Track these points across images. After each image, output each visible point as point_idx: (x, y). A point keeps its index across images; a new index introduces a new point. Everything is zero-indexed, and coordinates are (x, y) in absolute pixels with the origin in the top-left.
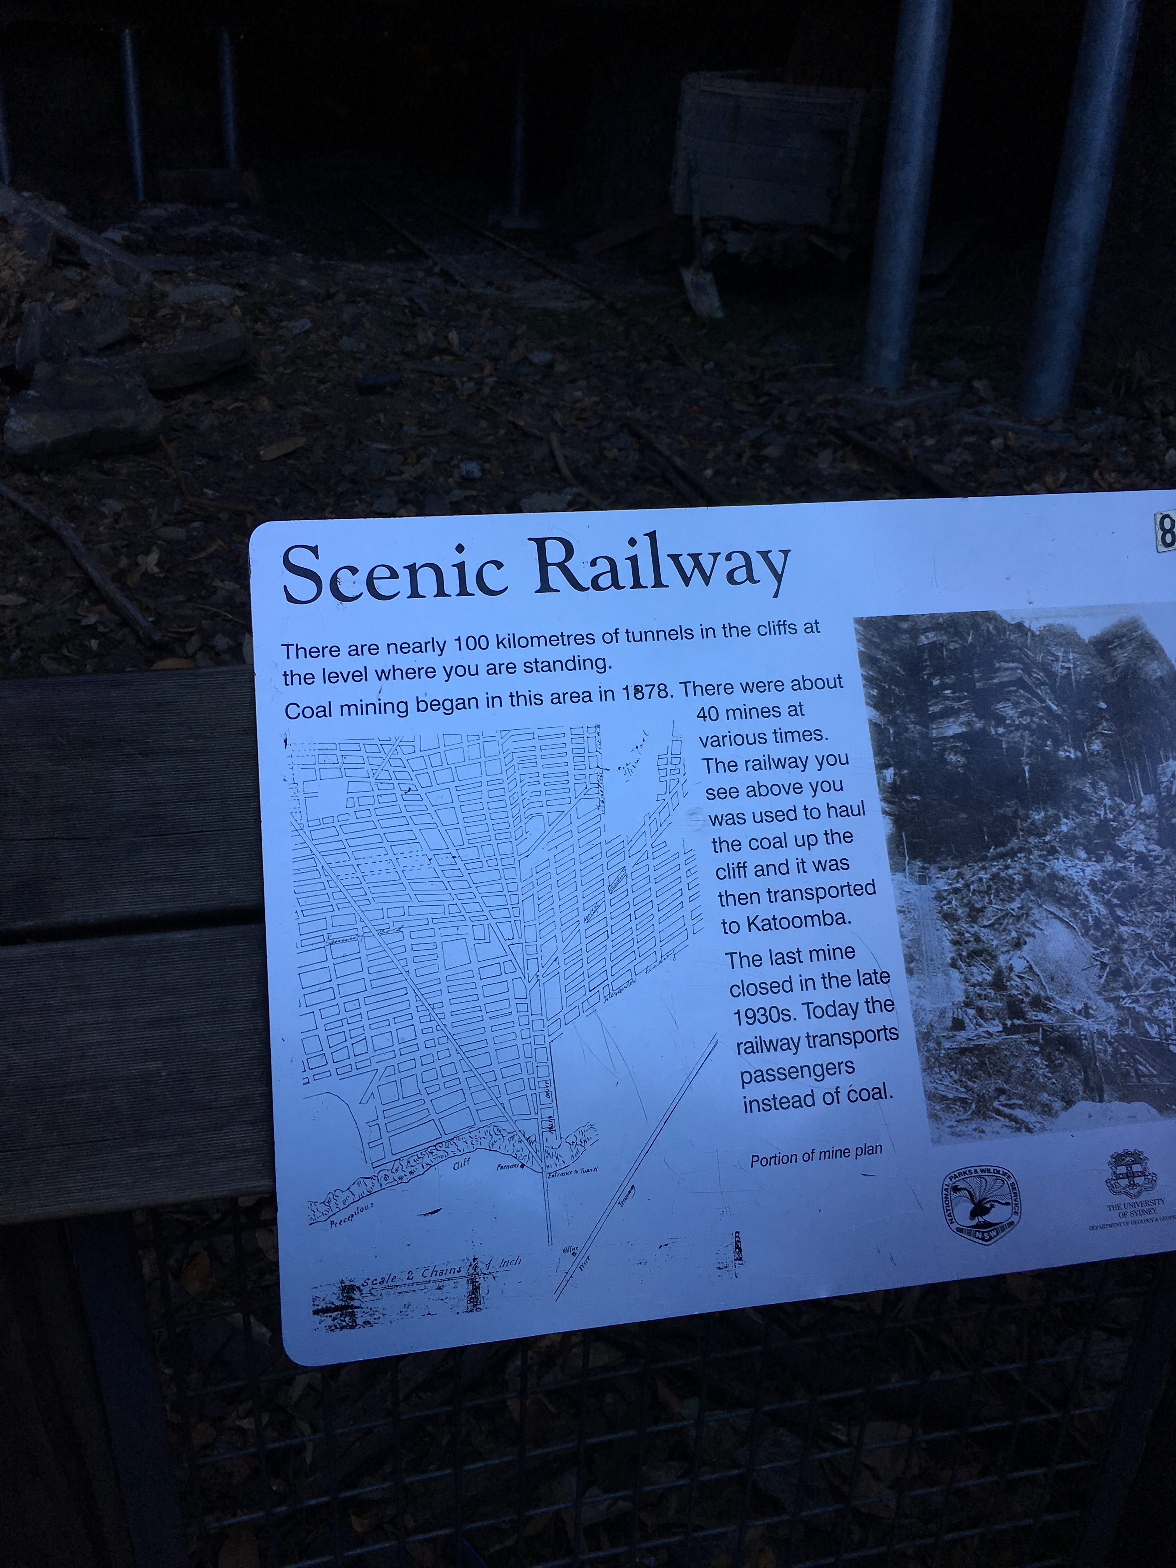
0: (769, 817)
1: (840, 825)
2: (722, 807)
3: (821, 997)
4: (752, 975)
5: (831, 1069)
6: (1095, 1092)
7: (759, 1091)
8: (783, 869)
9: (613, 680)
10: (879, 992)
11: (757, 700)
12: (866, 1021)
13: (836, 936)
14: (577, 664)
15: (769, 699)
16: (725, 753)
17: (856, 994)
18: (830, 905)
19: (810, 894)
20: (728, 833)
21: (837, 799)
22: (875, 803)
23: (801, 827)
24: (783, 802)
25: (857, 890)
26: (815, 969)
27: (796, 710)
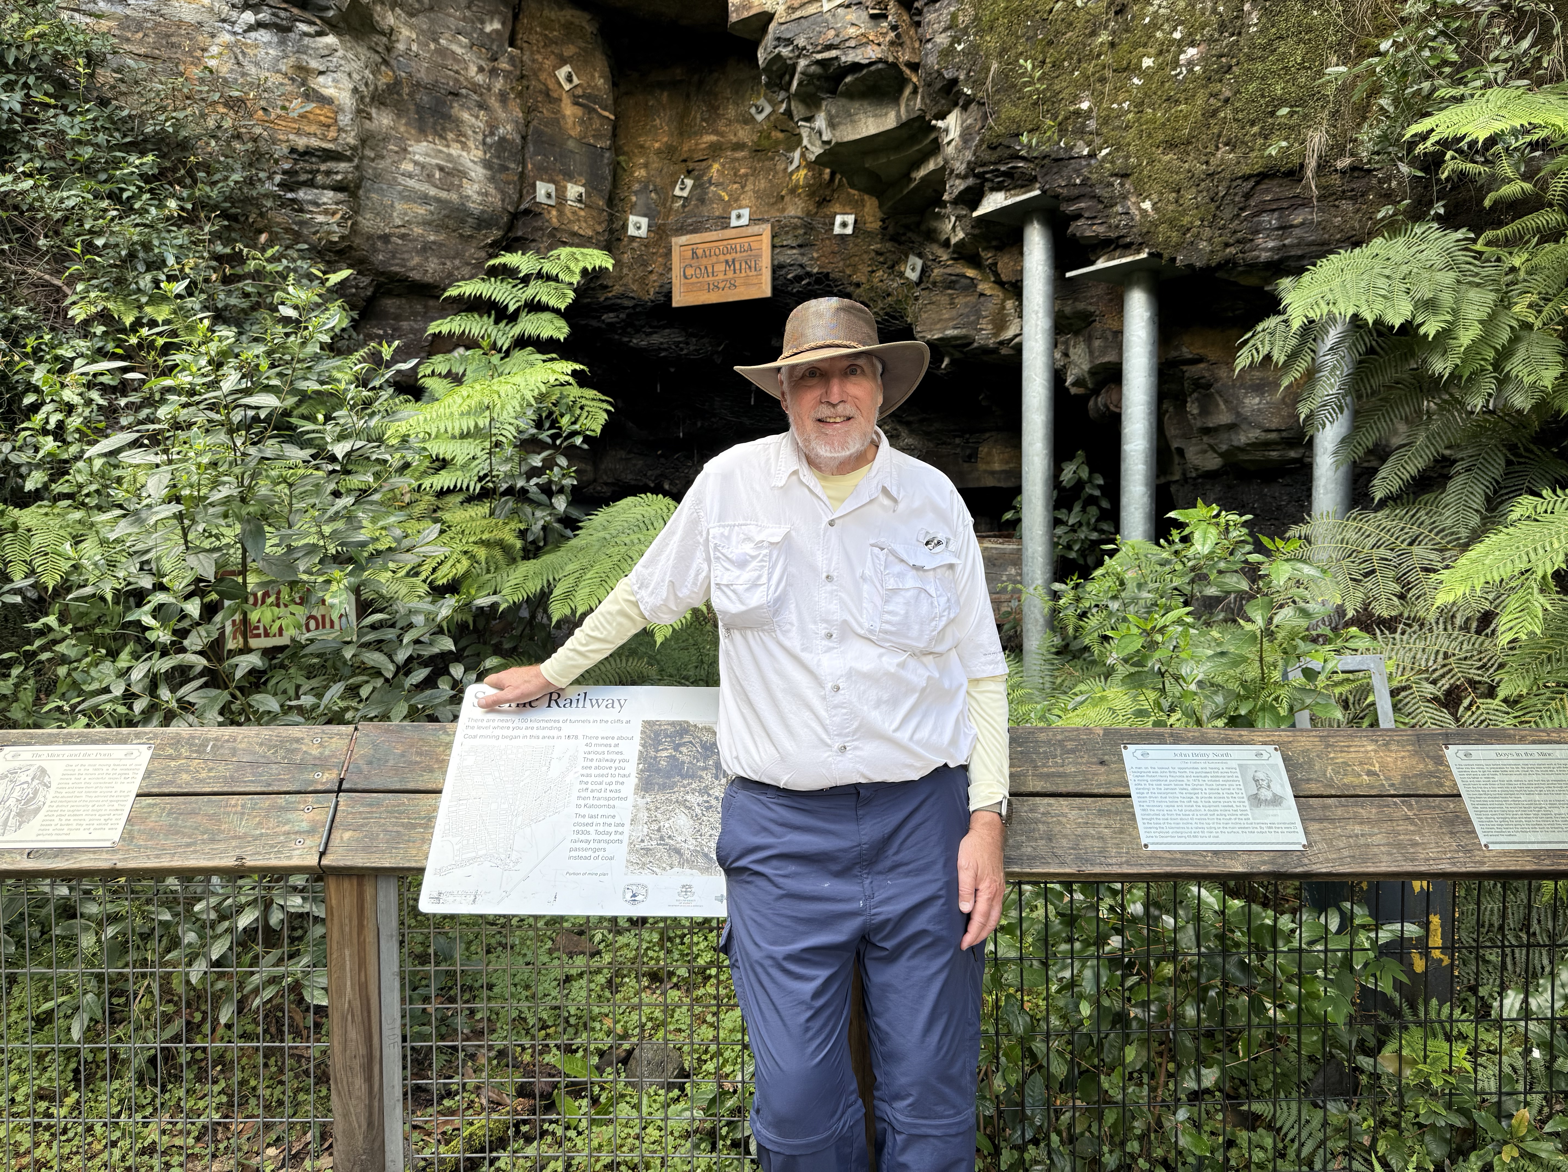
0: (599, 775)
1: (621, 780)
2: (585, 772)
3: (601, 829)
4: (581, 820)
5: (598, 850)
6: (681, 866)
7: (573, 854)
8: (600, 791)
9: (562, 734)
10: (620, 829)
11: (605, 742)
12: (614, 837)
13: (611, 812)
14: (551, 728)
15: (610, 741)
16: (590, 756)
17: (612, 829)
18: (611, 803)
19: (608, 799)
20: (585, 779)
21: (622, 772)
22: (634, 774)
23: (609, 779)
24: (605, 772)
25: (620, 799)
26: (600, 820)
27: (617, 745)
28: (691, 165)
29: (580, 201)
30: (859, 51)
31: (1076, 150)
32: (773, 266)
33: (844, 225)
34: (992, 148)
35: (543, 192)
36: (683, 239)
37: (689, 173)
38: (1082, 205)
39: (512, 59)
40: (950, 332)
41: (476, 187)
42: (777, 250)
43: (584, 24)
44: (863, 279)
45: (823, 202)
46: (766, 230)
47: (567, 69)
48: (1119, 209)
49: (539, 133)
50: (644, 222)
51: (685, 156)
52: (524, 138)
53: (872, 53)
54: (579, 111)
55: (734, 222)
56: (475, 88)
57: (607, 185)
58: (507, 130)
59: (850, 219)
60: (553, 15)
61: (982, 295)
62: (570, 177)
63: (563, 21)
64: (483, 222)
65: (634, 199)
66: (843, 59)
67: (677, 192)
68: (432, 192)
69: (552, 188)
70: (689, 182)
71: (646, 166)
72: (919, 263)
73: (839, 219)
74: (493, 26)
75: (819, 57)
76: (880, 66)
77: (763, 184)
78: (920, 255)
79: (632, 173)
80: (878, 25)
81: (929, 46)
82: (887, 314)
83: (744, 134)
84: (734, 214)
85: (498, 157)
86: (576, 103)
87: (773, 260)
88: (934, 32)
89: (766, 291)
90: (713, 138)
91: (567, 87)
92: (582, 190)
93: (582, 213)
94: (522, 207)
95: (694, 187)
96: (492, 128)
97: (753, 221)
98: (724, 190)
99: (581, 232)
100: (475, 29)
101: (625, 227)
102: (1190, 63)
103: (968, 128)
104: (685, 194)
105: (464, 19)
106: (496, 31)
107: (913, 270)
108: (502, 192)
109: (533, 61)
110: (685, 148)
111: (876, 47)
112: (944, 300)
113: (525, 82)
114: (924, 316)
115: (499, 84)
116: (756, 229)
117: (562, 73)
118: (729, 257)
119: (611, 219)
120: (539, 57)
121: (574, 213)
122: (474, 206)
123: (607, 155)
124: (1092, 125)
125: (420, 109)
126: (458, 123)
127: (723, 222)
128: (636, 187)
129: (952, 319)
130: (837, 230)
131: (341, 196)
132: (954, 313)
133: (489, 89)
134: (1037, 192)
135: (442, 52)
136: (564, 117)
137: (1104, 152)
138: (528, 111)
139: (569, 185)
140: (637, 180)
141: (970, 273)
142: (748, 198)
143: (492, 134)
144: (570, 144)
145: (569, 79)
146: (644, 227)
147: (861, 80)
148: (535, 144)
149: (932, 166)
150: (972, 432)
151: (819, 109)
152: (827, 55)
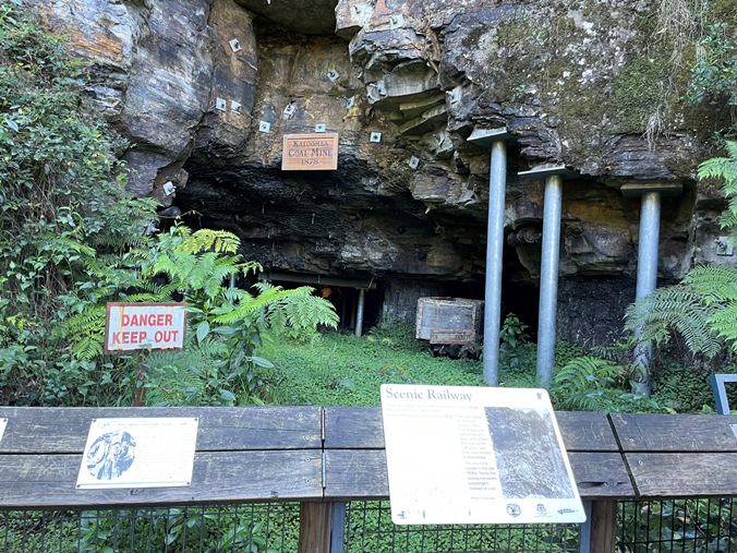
0: (471, 439)
1: (483, 442)
2: (462, 437)
3: (482, 471)
4: (470, 466)
5: (485, 484)
6: (533, 493)
7: (471, 486)
8: (474, 448)
10: (492, 471)
11: (467, 419)
12: (491, 476)
15: (470, 419)
16: (462, 428)
17: (488, 471)
18: (483, 455)
19: (479, 453)
20: (464, 441)
21: (483, 437)
22: (490, 438)
23: (477, 441)
24: (473, 437)
25: (487, 453)
26: (481, 466)
27: (474, 421)
28: (294, 99)
29: (238, 111)
30: (409, 52)
31: (528, 113)
32: (339, 154)
33: (376, 137)
34: (483, 107)
35: (220, 103)
36: (290, 136)
37: (292, 102)
38: (530, 140)
39: (209, 32)
41: (187, 97)
42: (341, 147)
43: (245, 19)
44: (385, 166)
45: (365, 125)
46: (336, 135)
47: (235, 41)
48: (550, 144)
49: (219, 72)
50: (268, 125)
51: (290, 94)
52: (212, 74)
53: (416, 54)
54: (240, 64)
55: (317, 130)
56: (190, 44)
57: (251, 104)
58: (204, 69)
59: (379, 135)
60: (229, 12)
61: (450, 179)
62: (233, 97)
63: (234, 15)
64: (190, 116)
65: (262, 112)
66: (400, 55)
67: (286, 112)
68: (165, 97)
69: (224, 102)
70: (293, 107)
71: (270, 96)
72: (418, 160)
73: (373, 134)
74: (200, 12)
75: (387, 52)
76: (419, 61)
77: (333, 113)
78: (418, 157)
79: (263, 99)
80: (420, 40)
81: (450, 53)
82: (398, 184)
83: (324, 86)
84: (317, 126)
85: (199, 83)
86: (239, 60)
87: (339, 151)
88: (452, 47)
89: (334, 167)
91: (235, 50)
92: (239, 105)
93: (239, 117)
94: (209, 110)
95: (296, 110)
96: (197, 66)
97: (328, 130)
98: (312, 113)
100: (191, 13)
101: (258, 127)
102: (588, 76)
103: (466, 96)
104: (290, 113)
105: (186, 7)
106: (202, 16)
107: (413, 163)
108: (200, 101)
109: (219, 34)
110: (292, 90)
111: (418, 51)
112: (429, 180)
113: (214, 45)
114: (418, 187)
115: (201, 44)
116: (331, 134)
117: (233, 42)
118: (315, 148)
119: (252, 121)
120: (221, 33)
121: (234, 116)
122: (186, 107)
123: (252, 88)
124: (537, 101)
125: (161, 51)
126: (180, 60)
127: (312, 129)
128: (264, 106)
129: (433, 190)
130: (372, 140)
131: (118, 93)
132: (435, 186)
133: (196, 46)
134: (505, 131)
135: (175, 22)
136: (232, 65)
137: (543, 115)
138: (215, 60)
139: (233, 102)
140: (265, 103)
141: (444, 168)
142: (325, 119)
143: (197, 70)
144: (235, 80)
145: (236, 47)
146: (268, 128)
147: (407, 67)
148: (217, 77)
149: (436, 113)
150: (424, 246)
151: (381, 78)
152: (391, 52)
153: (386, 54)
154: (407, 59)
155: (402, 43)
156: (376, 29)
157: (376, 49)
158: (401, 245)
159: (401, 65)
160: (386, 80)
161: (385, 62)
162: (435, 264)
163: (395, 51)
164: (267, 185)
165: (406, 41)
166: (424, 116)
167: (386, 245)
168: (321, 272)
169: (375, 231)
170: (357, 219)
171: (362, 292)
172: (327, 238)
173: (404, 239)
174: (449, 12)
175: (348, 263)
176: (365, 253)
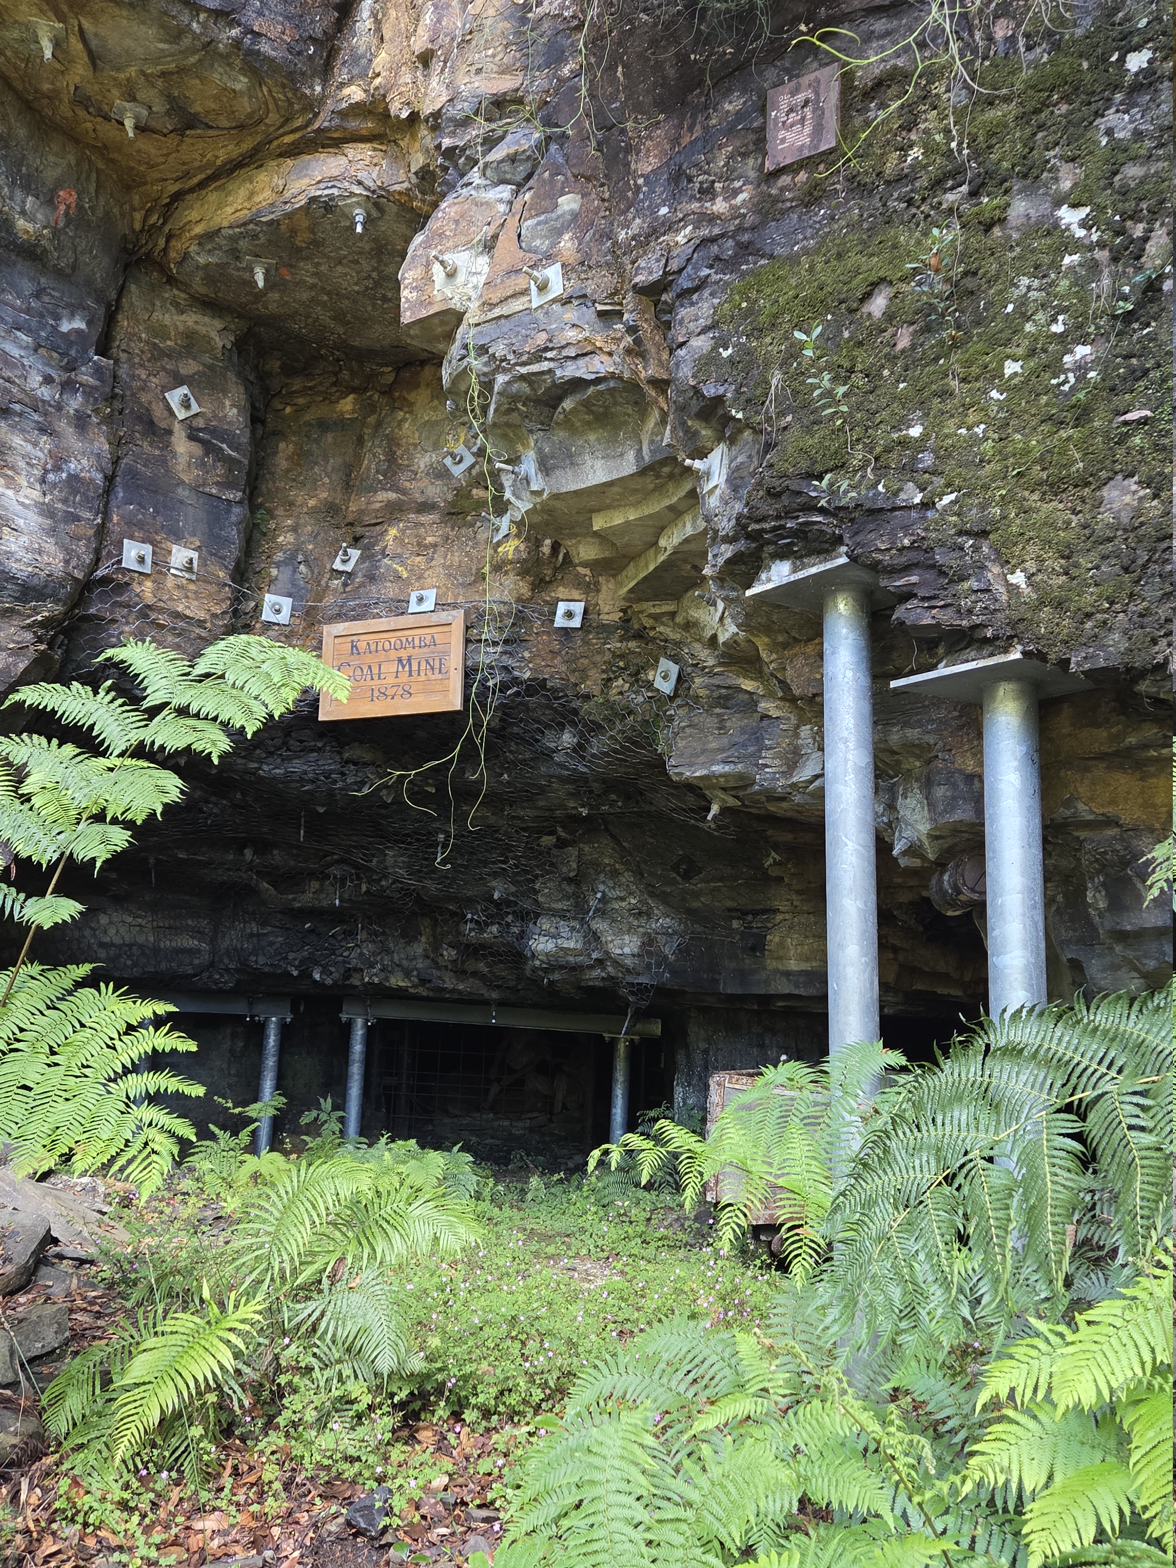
28: (359, 530)
29: (190, 570)
30: (581, 362)
31: (902, 496)
32: (466, 667)
33: (569, 615)
34: (773, 494)
35: (133, 554)
36: (341, 628)
37: (356, 541)
38: (914, 579)
39: (98, 371)
40: (717, 769)
41: (24, 539)
42: (472, 647)
43: (214, 334)
44: (596, 690)
45: (540, 584)
46: (457, 618)
47: (184, 390)
48: (973, 583)
49: (133, 474)
50: (286, 603)
51: (350, 518)
52: (110, 479)
53: (600, 365)
54: (197, 449)
55: (413, 607)
56: (36, 404)
57: (233, 552)
58: (82, 465)
59: (578, 608)
60: (167, 319)
61: (765, 717)
62: (177, 536)
63: (181, 328)
64: (32, 590)
65: (274, 572)
66: (559, 373)
67: (338, 565)
69: (147, 550)
70: (355, 554)
71: (294, 529)
72: (674, 669)
73: (562, 607)
74: (74, 324)
75: (524, 370)
76: (612, 384)
77: (455, 558)
78: (676, 659)
79: (275, 537)
80: (610, 327)
81: (682, 352)
82: (629, 739)
83: (436, 492)
84: (414, 596)
85: (65, 501)
86: (192, 437)
87: (465, 659)
88: (690, 334)
89: (456, 704)
90: (392, 496)
91: (181, 414)
92: (195, 555)
93: (192, 587)
94: (99, 573)
95: (362, 559)
96: (58, 461)
97: (440, 605)
98: (402, 563)
99: (188, 612)
100: (43, 326)
101: (258, 609)
102: (1081, 368)
103: (738, 468)
104: (349, 568)
105: (28, 311)
106: (78, 332)
107: (665, 677)
108: (68, 551)
109: (133, 377)
110: (353, 508)
111: (605, 358)
112: (711, 722)
113: (117, 405)
114: (681, 744)
115: (75, 403)
116: (443, 616)
117: (174, 397)
118: (404, 654)
119: (238, 598)
120: (142, 373)
121: (179, 587)
122: (20, 568)
123: (236, 510)
124: (927, 459)
127: (399, 607)
128: (279, 556)
129: (722, 750)
130: (560, 621)
132: (725, 741)
133: (59, 408)
134: (843, 560)
136: (174, 455)
137: (947, 499)
138: (117, 443)
139: (175, 548)
140: (280, 547)
141: (748, 685)
142: (435, 575)
143: (57, 469)
144: (182, 493)
145: (186, 404)
146: (286, 611)
147: (586, 404)
148: (126, 488)
149: (689, 531)
150: (755, 913)
151: (526, 446)
152: (535, 368)
153: (523, 378)
154: (577, 384)
155: (560, 341)
156: (497, 312)
157: (499, 365)
158: (692, 914)
159: (568, 404)
160: (540, 451)
161: (526, 401)
162: (793, 965)
163: (545, 366)
164: (297, 766)
165: (571, 335)
166: (662, 543)
167: (649, 915)
168: (495, 995)
169: (614, 874)
170: (562, 844)
171: (622, 1047)
172: (490, 899)
173: (697, 895)
174: (681, 239)
175: (551, 968)
176: (594, 937)
